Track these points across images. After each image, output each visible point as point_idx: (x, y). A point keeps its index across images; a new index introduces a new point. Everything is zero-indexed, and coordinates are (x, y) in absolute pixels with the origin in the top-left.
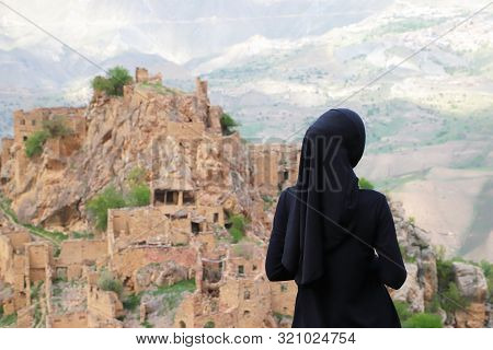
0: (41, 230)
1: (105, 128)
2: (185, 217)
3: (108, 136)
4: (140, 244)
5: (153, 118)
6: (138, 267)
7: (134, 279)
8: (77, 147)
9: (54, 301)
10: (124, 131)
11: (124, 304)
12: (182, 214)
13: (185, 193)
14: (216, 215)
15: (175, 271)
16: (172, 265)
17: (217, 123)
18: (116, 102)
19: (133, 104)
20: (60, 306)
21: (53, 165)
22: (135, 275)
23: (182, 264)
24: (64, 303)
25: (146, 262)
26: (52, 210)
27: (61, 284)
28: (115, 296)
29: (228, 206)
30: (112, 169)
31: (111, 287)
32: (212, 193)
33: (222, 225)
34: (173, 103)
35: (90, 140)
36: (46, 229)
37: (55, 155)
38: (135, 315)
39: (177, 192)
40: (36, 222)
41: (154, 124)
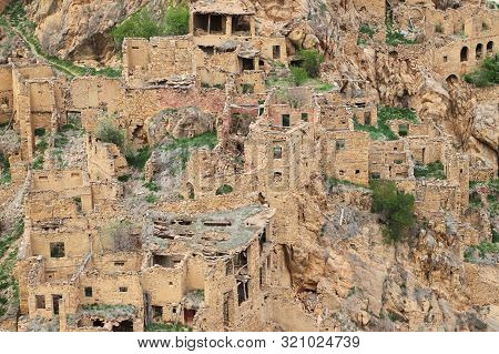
0: (69, 64)
2: (231, 50)
4: (160, 83)
6: (151, 113)
7: (146, 128)
9: (55, 153)
11: (128, 159)
12: (229, 46)
13: (235, 18)
14: (277, 49)
15: (196, 119)
16: (192, 112)
20: (60, 159)
22: (149, 125)
23: (206, 111)
24: (65, 157)
25: (161, 107)
26: (81, 38)
27: (69, 133)
28: (116, 148)
29: (296, 36)
31: (112, 138)
32: (276, 19)
33: (286, 63)
36: (76, 63)
38: (141, 175)
39: (223, 17)
40: (63, 54)
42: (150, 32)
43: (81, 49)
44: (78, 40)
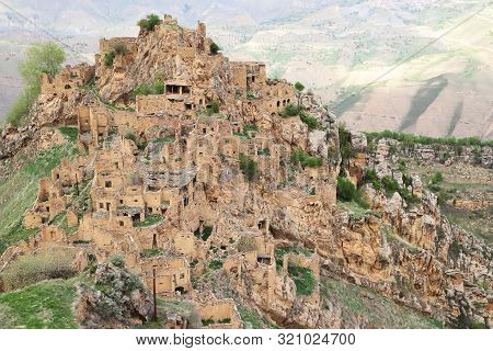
0: (114, 106)
1: (146, 49)
2: (182, 101)
3: (146, 55)
4: (151, 114)
5: (169, 44)
6: (147, 127)
7: (145, 134)
8: (132, 60)
9: (107, 143)
10: (155, 52)
11: (138, 146)
13: (184, 87)
15: (167, 130)
16: (165, 127)
17: (208, 48)
18: (151, 35)
19: (160, 36)
20: (109, 146)
21: (119, 70)
22: (146, 132)
23: (171, 126)
24: (111, 145)
25: (152, 124)
26: (119, 95)
27: (113, 135)
28: (133, 143)
29: (209, 95)
30: (148, 73)
31: (131, 137)
32: (201, 88)
33: (205, 106)
34: (181, 35)
35: (138, 56)
36: (116, 106)
37: (119, 65)
38: (143, 153)
39: (178, 87)
40: (111, 102)
41: (170, 47)
42: (148, 93)
43: (118, 100)
44: (117, 96)
